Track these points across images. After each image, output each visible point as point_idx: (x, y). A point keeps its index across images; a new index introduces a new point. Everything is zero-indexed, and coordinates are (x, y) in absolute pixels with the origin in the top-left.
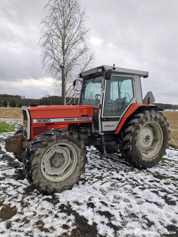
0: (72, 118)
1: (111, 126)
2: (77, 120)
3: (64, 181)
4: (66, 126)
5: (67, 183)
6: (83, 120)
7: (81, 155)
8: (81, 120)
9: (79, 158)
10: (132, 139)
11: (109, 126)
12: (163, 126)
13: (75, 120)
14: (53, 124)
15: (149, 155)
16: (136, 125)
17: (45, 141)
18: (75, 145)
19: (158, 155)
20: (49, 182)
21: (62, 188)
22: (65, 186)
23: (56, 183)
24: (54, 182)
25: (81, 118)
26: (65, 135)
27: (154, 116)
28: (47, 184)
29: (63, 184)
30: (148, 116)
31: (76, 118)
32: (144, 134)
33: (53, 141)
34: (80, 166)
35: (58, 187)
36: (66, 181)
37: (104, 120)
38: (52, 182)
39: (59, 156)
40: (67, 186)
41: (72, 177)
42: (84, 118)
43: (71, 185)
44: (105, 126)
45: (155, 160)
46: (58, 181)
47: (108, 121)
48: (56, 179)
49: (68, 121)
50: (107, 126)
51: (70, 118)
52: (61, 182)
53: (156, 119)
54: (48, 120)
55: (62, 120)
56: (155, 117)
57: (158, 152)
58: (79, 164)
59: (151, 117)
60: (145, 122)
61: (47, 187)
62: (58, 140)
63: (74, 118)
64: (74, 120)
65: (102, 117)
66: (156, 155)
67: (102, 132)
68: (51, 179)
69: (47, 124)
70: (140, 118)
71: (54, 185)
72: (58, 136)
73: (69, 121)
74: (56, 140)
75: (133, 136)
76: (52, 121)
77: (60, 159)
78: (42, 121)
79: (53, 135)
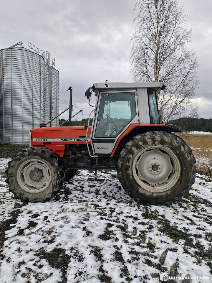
0: (68, 139)
1: (105, 149)
2: (74, 141)
3: (38, 193)
4: (63, 146)
5: (40, 196)
6: (81, 141)
7: (54, 173)
8: (78, 141)
9: (53, 176)
10: (122, 165)
11: (103, 148)
12: (178, 152)
13: (72, 141)
14: (49, 143)
15: (156, 189)
16: (128, 148)
17: (18, 156)
18: (48, 163)
19: (170, 192)
20: (23, 191)
21: (34, 199)
22: (37, 198)
23: (30, 193)
24: (28, 193)
25: (79, 139)
26: (36, 152)
27: (158, 139)
28: (21, 192)
29: (36, 196)
30: (148, 138)
31: (74, 139)
32: (149, 161)
33: (25, 156)
34: (53, 183)
35: (31, 197)
36: (40, 194)
37: (95, 141)
38: (26, 192)
39: (36, 171)
40: (40, 199)
41: (45, 192)
42: (82, 139)
43: (43, 199)
44: (97, 148)
45: (164, 197)
46: (33, 192)
47: (100, 142)
48: (32, 190)
49: (64, 141)
50: (100, 148)
51: (67, 139)
52: (35, 194)
53: (162, 142)
54: (46, 140)
55: (59, 140)
56: (161, 140)
57: (171, 187)
58: (52, 181)
59: (154, 140)
60: (143, 145)
61: (21, 195)
62: (31, 156)
63: (71, 139)
64: (70, 141)
65: (93, 138)
66: (167, 191)
67: (96, 154)
68: (27, 189)
69: (44, 143)
70: (134, 141)
71: (27, 195)
72: (30, 152)
73: (66, 141)
74: (29, 156)
75: (123, 161)
76: (49, 140)
77: (37, 174)
78: (40, 140)
79: (26, 151)
